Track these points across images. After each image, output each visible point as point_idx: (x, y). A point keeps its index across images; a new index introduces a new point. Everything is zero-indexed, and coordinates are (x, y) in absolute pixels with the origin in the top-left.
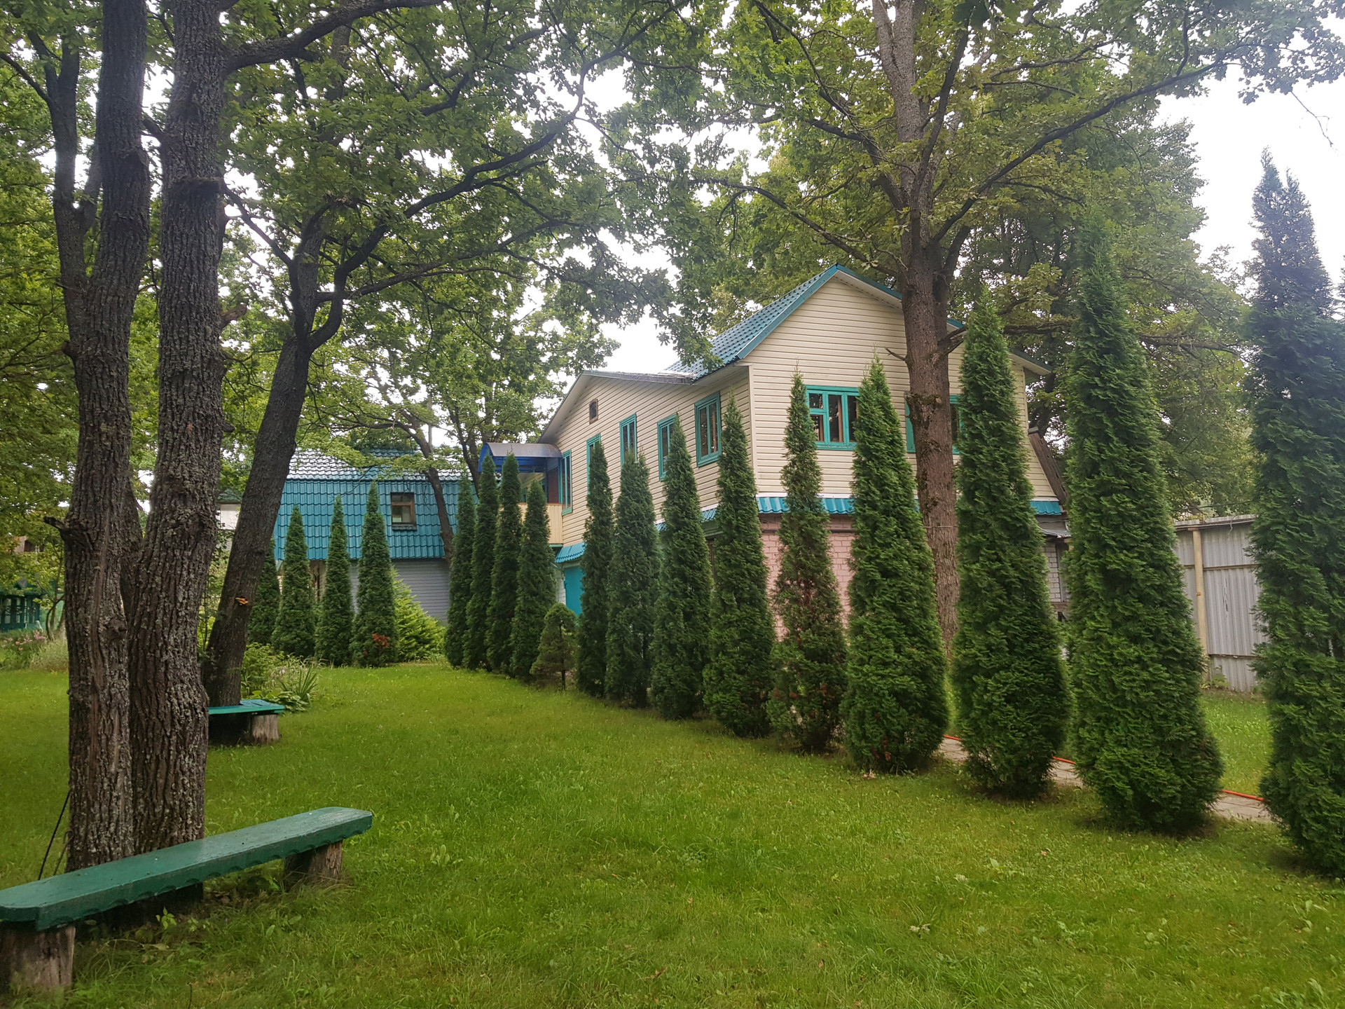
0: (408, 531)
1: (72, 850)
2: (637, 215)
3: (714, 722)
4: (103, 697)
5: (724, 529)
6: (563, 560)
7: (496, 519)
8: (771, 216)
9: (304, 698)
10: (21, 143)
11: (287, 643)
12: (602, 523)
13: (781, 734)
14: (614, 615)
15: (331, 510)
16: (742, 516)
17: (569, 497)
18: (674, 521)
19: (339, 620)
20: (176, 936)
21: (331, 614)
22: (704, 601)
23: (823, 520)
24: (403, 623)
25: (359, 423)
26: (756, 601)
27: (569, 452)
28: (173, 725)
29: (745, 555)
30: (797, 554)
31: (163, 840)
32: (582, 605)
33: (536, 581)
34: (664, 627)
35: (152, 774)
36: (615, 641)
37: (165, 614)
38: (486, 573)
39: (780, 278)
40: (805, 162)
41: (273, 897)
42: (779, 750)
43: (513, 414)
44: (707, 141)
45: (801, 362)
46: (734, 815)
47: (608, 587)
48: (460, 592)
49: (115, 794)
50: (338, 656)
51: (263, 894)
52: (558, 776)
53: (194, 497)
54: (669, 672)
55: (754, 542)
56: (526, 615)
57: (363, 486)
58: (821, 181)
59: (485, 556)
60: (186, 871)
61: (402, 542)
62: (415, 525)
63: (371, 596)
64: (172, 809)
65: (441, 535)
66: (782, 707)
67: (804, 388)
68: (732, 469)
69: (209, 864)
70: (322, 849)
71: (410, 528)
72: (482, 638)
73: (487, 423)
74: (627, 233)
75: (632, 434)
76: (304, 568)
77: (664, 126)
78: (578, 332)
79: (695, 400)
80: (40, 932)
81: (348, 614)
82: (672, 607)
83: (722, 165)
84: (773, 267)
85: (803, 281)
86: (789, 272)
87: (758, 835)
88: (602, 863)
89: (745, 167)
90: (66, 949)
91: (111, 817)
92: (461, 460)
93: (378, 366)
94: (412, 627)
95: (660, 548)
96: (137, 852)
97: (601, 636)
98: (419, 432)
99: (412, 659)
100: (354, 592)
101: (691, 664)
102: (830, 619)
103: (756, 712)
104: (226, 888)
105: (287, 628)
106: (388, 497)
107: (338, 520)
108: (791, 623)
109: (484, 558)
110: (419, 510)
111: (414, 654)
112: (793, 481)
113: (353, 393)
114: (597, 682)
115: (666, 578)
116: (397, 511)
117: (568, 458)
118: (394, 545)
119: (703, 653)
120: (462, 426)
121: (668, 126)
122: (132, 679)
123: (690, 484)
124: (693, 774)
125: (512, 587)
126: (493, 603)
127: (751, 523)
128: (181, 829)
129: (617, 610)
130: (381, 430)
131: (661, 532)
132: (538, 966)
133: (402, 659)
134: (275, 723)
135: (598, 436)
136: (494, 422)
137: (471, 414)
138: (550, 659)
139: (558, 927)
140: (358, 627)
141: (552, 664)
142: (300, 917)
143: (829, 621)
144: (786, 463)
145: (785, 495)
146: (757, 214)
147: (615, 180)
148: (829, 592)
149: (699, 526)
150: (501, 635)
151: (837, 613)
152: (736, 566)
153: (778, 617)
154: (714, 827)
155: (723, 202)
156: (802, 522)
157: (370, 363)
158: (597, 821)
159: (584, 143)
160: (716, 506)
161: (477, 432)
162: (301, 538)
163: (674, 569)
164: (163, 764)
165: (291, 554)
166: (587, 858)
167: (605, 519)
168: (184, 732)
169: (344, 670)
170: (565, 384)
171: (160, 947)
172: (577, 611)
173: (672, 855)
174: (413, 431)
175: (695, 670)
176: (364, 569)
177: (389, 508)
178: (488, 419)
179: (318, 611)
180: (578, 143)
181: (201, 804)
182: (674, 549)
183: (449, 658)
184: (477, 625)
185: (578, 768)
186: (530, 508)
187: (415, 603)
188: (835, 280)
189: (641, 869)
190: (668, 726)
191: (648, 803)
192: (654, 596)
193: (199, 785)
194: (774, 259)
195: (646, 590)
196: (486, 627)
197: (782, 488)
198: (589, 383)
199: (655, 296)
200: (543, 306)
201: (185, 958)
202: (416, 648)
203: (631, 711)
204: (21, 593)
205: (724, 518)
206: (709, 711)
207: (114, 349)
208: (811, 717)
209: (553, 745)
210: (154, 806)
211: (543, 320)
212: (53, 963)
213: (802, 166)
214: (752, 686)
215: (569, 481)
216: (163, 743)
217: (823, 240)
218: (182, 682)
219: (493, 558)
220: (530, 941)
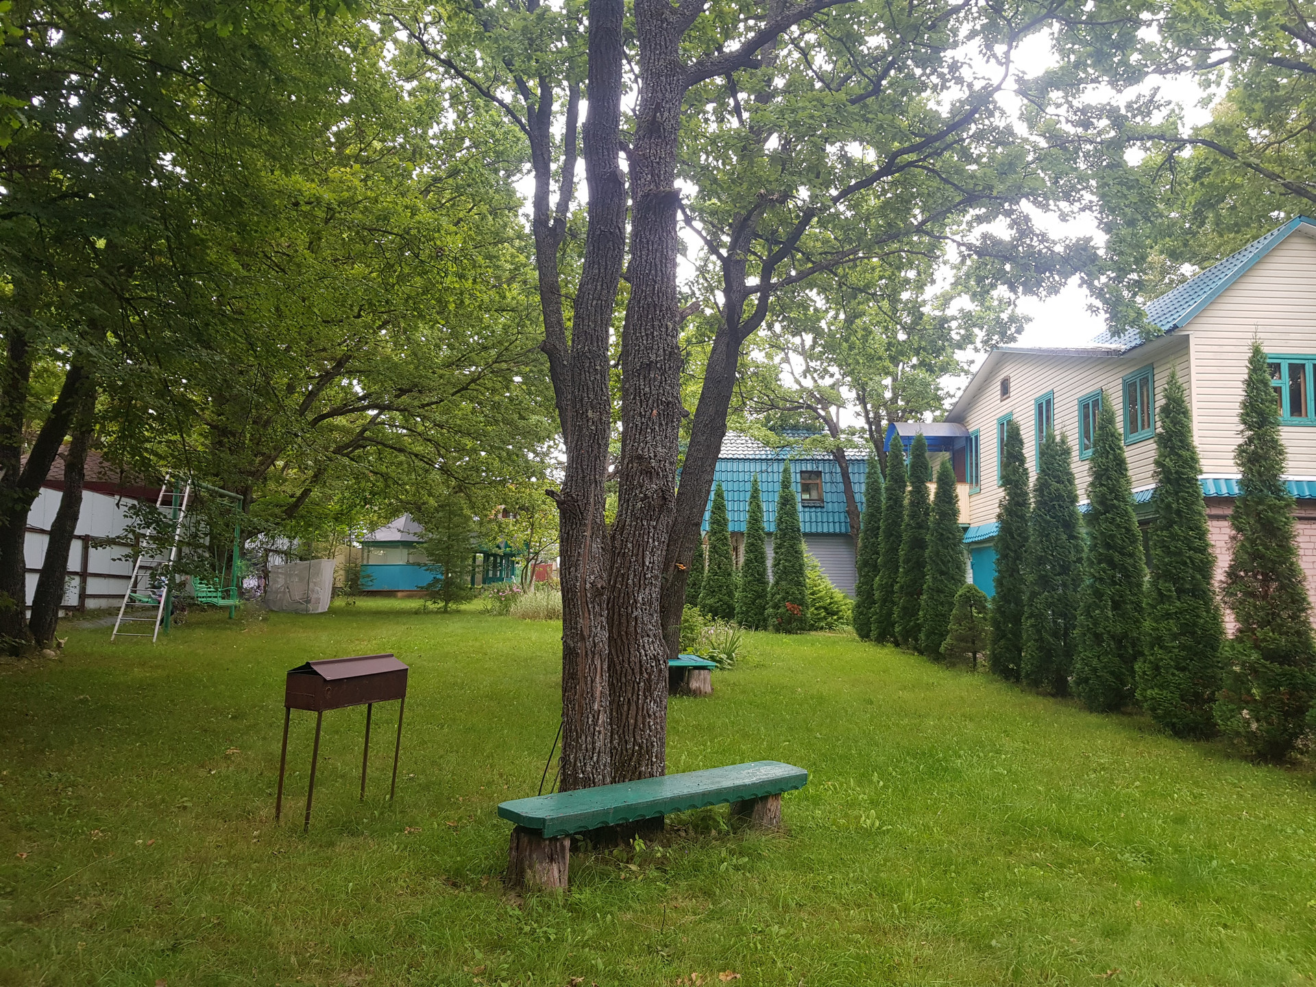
0: (816, 507)
1: (564, 774)
2: (1061, 182)
3: (1148, 719)
4: (589, 644)
5: (1162, 512)
6: (970, 540)
7: (904, 498)
8: (1215, 168)
9: (730, 657)
10: (502, 173)
11: (711, 606)
12: (1018, 504)
13: (1231, 739)
14: (1031, 599)
15: (748, 486)
16: (1184, 499)
17: (977, 477)
18: (1102, 503)
19: (756, 588)
20: (645, 860)
21: (749, 582)
22: (1135, 590)
23: (1288, 505)
24: (812, 594)
25: (773, 406)
26: (1200, 593)
27: (978, 431)
28: (641, 674)
29: (1187, 540)
30: (1253, 542)
31: (633, 773)
32: (995, 587)
33: (945, 560)
34: (1089, 615)
35: (624, 714)
36: (1032, 626)
37: (635, 575)
38: (894, 550)
39: (1225, 237)
40: (1258, 106)
41: (722, 837)
42: (1228, 756)
43: (919, 394)
44: (1139, 97)
45: (1260, 329)
46: (1180, 820)
47: (1023, 569)
48: (867, 568)
49: (597, 729)
50: (756, 621)
51: (714, 832)
52: (978, 756)
53: (658, 474)
54: (1095, 662)
55: (1198, 528)
56: (935, 594)
57: (775, 465)
58: (1278, 125)
59: (893, 533)
60: (654, 804)
61: (811, 518)
62: (823, 502)
63: (785, 567)
64: (641, 747)
65: (847, 512)
66: (1233, 710)
67: (1264, 356)
68: (1172, 448)
69: (672, 800)
70: (765, 799)
71: (817, 505)
72: (890, 614)
73: (892, 403)
74: (1051, 202)
75: (1048, 411)
76: (726, 538)
77: (1090, 86)
78: (989, 308)
79: (1122, 374)
80: (545, 840)
81: (764, 583)
82: (1098, 594)
83: (1157, 119)
84: (1217, 225)
85: (1255, 238)
86: (1237, 228)
87: (1210, 845)
88: (1036, 850)
89: (1181, 118)
90: (564, 858)
91: (594, 748)
92: (866, 440)
93: (790, 351)
94: (821, 598)
95: (1083, 530)
96: (613, 781)
97: (1017, 620)
98: (828, 413)
99: (822, 628)
100: (769, 563)
101: (1120, 656)
102: (1294, 617)
103: (1199, 712)
104: (685, 823)
105: (712, 593)
106: (798, 475)
107: (755, 496)
108: (1243, 618)
109: (892, 535)
110: (827, 487)
111: (823, 624)
112: (1249, 461)
113: (767, 378)
114: (1011, 666)
115: (1091, 564)
116: (806, 488)
117: (976, 437)
118: (805, 520)
119: (1134, 645)
120: (869, 406)
121: (1094, 85)
122: (610, 632)
123: (1121, 464)
124: (1126, 770)
125: (919, 565)
126: (901, 580)
127: (1195, 507)
128: (647, 765)
129: (1034, 595)
130: (792, 412)
131: (1084, 515)
132: (978, 942)
133: (813, 628)
134: (708, 677)
135: (1011, 413)
136: (900, 403)
137: (879, 395)
138: (961, 639)
139: (995, 908)
140: (773, 595)
141: (962, 644)
142: (747, 859)
143: (1293, 619)
144: (1241, 441)
145: (1240, 476)
146: (1198, 168)
147: (1036, 148)
148: (1294, 586)
149: (1130, 509)
150: (910, 612)
151: (1304, 610)
152: (1175, 554)
153: (1228, 611)
154: (1158, 830)
155: (1159, 159)
156: (1260, 507)
157: (783, 350)
158: (1025, 806)
159: (1003, 113)
160: (1154, 486)
161: (883, 412)
162: (723, 512)
163: (1101, 554)
164: (633, 707)
165: (715, 526)
166: (1018, 843)
167: (1020, 500)
168: (649, 680)
169: (761, 634)
170: (972, 362)
171: (633, 867)
172: (989, 592)
173: (1112, 853)
174: (823, 413)
175: (1126, 663)
176: (779, 541)
177: (799, 485)
178: (894, 400)
179: (738, 578)
180: (997, 114)
181: (663, 745)
182: (1102, 533)
183: (857, 630)
184: (884, 601)
185: (998, 752)
186: (939, 488)
187: (823, 575)
188: (1299, 234)
189: (1078, 862)
190: (1094, 719)
191: (1079, 796)
192: (1076, 581)
193: (662, 728)
194: (1218, 216)
195: (1068, 575)
196: (894, 603)
197: (1235, 469)
198: (1001, 359)
199: (1085, 265)
200: (952, 284)
201: (654, 881)
202: (825, 618)
203: (1052, 700)
204: (501, 552)
205: (1162, 501)
206: (1141, 707)
207: (598, 346)
208: (1269, 724)
209: (970, 725)
210: (626, 742)
211: (952, 298)
212: (555, 866)
213: (1254, 110)
214: (1194, 684)
215: (977, 460)
216: (633, 688)
217: (1283, 190)
218: (648, 636)
219: (901, 537)
220: (968, 917)
